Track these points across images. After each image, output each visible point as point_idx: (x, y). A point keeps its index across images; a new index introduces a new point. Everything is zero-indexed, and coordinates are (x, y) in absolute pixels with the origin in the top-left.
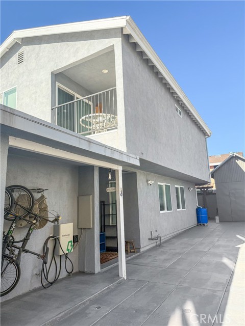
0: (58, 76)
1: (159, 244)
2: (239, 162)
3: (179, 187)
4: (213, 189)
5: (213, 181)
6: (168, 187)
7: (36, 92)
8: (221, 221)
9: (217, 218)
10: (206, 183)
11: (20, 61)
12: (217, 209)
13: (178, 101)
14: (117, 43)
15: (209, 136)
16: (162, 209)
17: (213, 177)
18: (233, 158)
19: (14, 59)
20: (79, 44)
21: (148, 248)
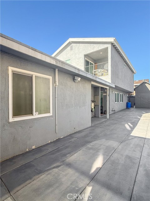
0: (86, 56)
1: (115, 112)
2: (147, 85)
3: (121, 94)
4: (134, 95)
5: (134, 92)
6: (118, 94)
7: (78, 61)
8: (135, 108)
9: (134, 106)
10: (131, 93)
11: (71, 49)
12: (135, 103)
13: (125, 61)
14: (109, 46)
15: (135, 74)
16: (116, 102)
17: (134, 90)
18: (144, 83)
19: (69, 48)
20: (95, 45)
21: (111, 113)
